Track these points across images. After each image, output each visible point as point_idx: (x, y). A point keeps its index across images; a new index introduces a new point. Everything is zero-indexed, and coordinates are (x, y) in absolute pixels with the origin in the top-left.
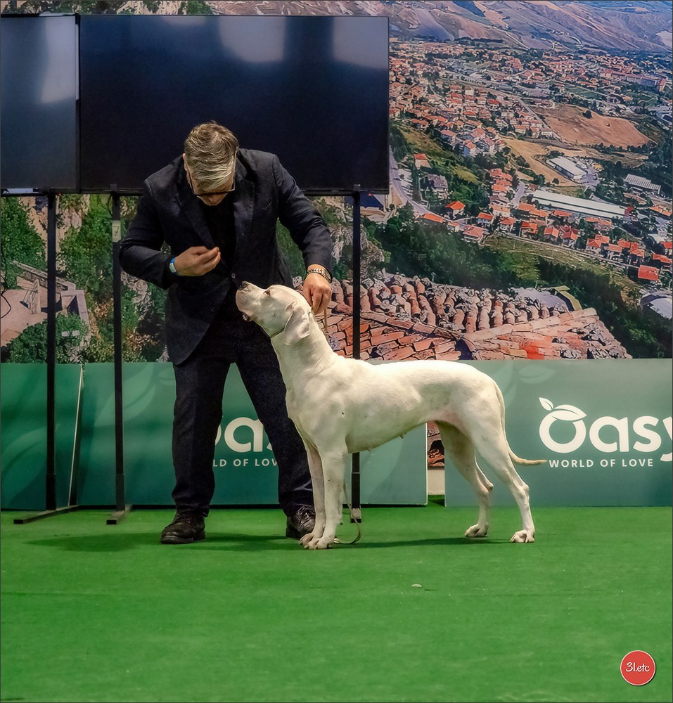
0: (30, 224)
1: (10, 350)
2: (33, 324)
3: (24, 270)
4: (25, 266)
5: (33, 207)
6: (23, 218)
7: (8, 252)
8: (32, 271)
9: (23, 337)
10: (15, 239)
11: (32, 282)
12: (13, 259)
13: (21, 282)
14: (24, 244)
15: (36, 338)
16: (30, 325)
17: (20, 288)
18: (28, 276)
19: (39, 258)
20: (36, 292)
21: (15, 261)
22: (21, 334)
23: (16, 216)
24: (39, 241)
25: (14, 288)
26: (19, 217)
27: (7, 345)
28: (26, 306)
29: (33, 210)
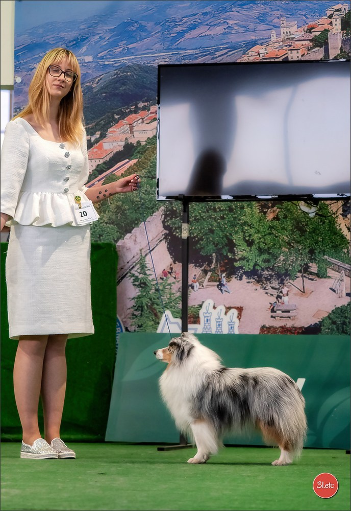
0: (338, 227)
1: (321, 326)
2: (339, 305)
3: (333, 264)
4: (334, 260)
5: (341, 214)
6: (332, 223)
7: (320, 249)
8: (339, 264)
9: (332, 316)
10: (326, 239)
11: (339, 272)
12: (324, 255)
13: (330, 272)
14: (333, 243)
15: (342, 316)
16: (337, 307)
17: (329, 277)
18: (336, 267)
19: (345, 254)
20: (342, 280)
21: (326, 257)
22: (330, 314)
23: (327, 221)
24: (345, 241)
25: (325, 278)
26: (330, 222)
27: (319, 322)
28: (334, 291)
29: (341, 217)
